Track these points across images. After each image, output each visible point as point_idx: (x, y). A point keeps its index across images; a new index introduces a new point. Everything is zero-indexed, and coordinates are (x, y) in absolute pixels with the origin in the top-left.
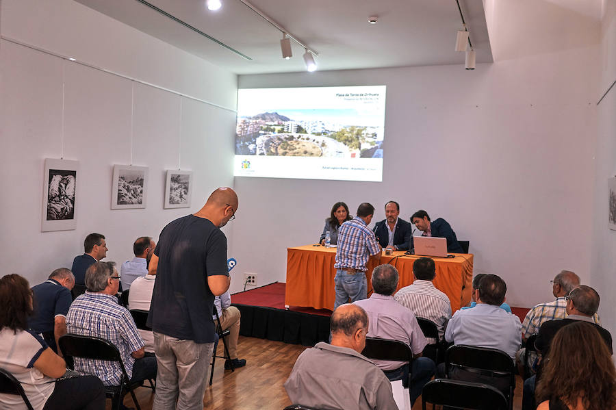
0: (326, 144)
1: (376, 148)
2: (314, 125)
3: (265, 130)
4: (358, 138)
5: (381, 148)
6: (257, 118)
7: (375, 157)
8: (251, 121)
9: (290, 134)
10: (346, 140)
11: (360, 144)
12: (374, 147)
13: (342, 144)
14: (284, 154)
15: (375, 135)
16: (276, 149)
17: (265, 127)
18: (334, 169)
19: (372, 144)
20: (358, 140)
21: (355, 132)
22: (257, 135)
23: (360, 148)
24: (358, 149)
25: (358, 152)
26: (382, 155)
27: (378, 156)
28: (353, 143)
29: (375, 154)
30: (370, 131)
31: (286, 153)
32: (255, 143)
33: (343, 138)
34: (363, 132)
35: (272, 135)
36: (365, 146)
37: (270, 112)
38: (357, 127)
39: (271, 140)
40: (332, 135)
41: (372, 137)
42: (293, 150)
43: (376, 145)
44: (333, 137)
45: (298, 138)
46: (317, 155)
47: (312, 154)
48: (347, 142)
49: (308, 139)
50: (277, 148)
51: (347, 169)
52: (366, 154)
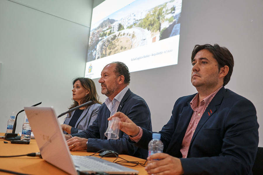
0: (135, 35)
1: (174, 23)
2: (129, 19)
3: (102, 36)
4: (159, 18)
5: (178, 23)
6: (99, 28)
7: (172, 36)
8: (96, 31)
9: (114, 34)
10: (149, 25)
11: (160, 24)
12: (171, 23)
13: (146, 30)
14: (109, 54)
15: (174, 9)
16: (106, 52)
17: (102, 33)
18: (138, 59)
19: (170, 20)
20: (159, 20)
21: (157, 13)
22: (98, 41)
23: (160, 29)
24: (158, 31)
25: (158, 35)
26: (179, 31)
27: (175, 34)
28: (155, 25)
29: (173, 31)
30: (169, 6)
31: (111, 52)
32: (96, 49)
33: (148, 23)
34: (164, 10)
35: (105, 38)
36: (165, 25)
37: (105, 20)
38: (159, 6)
39: (104, 45)
40: (140, 24)
41: (171, 13)
42: (115, 48)
43: (174, 20)
44: (141, 26)
45: (118, 36)
46: (129, 48)
47: (125, 48)
48: (150, 27)
49: (124, 34)
50: (106, 49)
51: (148, 56)
52: (165, 34)
